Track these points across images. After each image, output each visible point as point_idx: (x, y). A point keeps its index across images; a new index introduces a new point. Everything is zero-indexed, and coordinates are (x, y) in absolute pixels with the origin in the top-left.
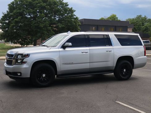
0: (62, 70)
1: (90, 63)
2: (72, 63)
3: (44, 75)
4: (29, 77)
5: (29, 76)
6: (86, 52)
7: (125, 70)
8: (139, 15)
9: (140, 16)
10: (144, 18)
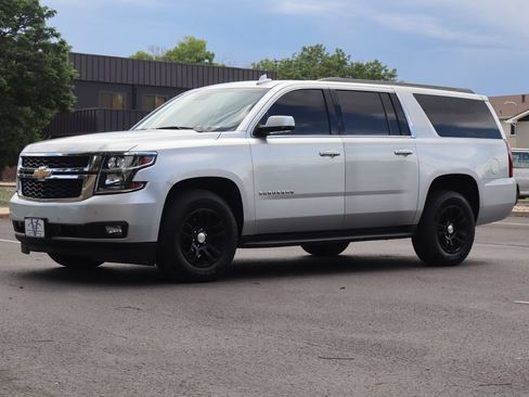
0: (259, 217)
1: (345, 194)
2: (291, 195)
3: (202, 236)
4: (156, 240)
5: (154, 238)
6: (335, 155)
7: (450, 227)
8: (313, 45)
9: (318, 50)
10: (333, 57)
